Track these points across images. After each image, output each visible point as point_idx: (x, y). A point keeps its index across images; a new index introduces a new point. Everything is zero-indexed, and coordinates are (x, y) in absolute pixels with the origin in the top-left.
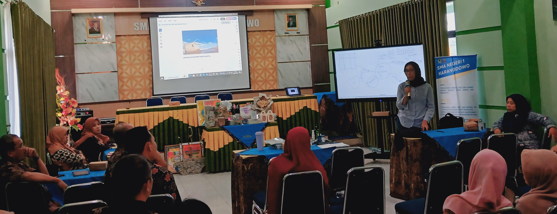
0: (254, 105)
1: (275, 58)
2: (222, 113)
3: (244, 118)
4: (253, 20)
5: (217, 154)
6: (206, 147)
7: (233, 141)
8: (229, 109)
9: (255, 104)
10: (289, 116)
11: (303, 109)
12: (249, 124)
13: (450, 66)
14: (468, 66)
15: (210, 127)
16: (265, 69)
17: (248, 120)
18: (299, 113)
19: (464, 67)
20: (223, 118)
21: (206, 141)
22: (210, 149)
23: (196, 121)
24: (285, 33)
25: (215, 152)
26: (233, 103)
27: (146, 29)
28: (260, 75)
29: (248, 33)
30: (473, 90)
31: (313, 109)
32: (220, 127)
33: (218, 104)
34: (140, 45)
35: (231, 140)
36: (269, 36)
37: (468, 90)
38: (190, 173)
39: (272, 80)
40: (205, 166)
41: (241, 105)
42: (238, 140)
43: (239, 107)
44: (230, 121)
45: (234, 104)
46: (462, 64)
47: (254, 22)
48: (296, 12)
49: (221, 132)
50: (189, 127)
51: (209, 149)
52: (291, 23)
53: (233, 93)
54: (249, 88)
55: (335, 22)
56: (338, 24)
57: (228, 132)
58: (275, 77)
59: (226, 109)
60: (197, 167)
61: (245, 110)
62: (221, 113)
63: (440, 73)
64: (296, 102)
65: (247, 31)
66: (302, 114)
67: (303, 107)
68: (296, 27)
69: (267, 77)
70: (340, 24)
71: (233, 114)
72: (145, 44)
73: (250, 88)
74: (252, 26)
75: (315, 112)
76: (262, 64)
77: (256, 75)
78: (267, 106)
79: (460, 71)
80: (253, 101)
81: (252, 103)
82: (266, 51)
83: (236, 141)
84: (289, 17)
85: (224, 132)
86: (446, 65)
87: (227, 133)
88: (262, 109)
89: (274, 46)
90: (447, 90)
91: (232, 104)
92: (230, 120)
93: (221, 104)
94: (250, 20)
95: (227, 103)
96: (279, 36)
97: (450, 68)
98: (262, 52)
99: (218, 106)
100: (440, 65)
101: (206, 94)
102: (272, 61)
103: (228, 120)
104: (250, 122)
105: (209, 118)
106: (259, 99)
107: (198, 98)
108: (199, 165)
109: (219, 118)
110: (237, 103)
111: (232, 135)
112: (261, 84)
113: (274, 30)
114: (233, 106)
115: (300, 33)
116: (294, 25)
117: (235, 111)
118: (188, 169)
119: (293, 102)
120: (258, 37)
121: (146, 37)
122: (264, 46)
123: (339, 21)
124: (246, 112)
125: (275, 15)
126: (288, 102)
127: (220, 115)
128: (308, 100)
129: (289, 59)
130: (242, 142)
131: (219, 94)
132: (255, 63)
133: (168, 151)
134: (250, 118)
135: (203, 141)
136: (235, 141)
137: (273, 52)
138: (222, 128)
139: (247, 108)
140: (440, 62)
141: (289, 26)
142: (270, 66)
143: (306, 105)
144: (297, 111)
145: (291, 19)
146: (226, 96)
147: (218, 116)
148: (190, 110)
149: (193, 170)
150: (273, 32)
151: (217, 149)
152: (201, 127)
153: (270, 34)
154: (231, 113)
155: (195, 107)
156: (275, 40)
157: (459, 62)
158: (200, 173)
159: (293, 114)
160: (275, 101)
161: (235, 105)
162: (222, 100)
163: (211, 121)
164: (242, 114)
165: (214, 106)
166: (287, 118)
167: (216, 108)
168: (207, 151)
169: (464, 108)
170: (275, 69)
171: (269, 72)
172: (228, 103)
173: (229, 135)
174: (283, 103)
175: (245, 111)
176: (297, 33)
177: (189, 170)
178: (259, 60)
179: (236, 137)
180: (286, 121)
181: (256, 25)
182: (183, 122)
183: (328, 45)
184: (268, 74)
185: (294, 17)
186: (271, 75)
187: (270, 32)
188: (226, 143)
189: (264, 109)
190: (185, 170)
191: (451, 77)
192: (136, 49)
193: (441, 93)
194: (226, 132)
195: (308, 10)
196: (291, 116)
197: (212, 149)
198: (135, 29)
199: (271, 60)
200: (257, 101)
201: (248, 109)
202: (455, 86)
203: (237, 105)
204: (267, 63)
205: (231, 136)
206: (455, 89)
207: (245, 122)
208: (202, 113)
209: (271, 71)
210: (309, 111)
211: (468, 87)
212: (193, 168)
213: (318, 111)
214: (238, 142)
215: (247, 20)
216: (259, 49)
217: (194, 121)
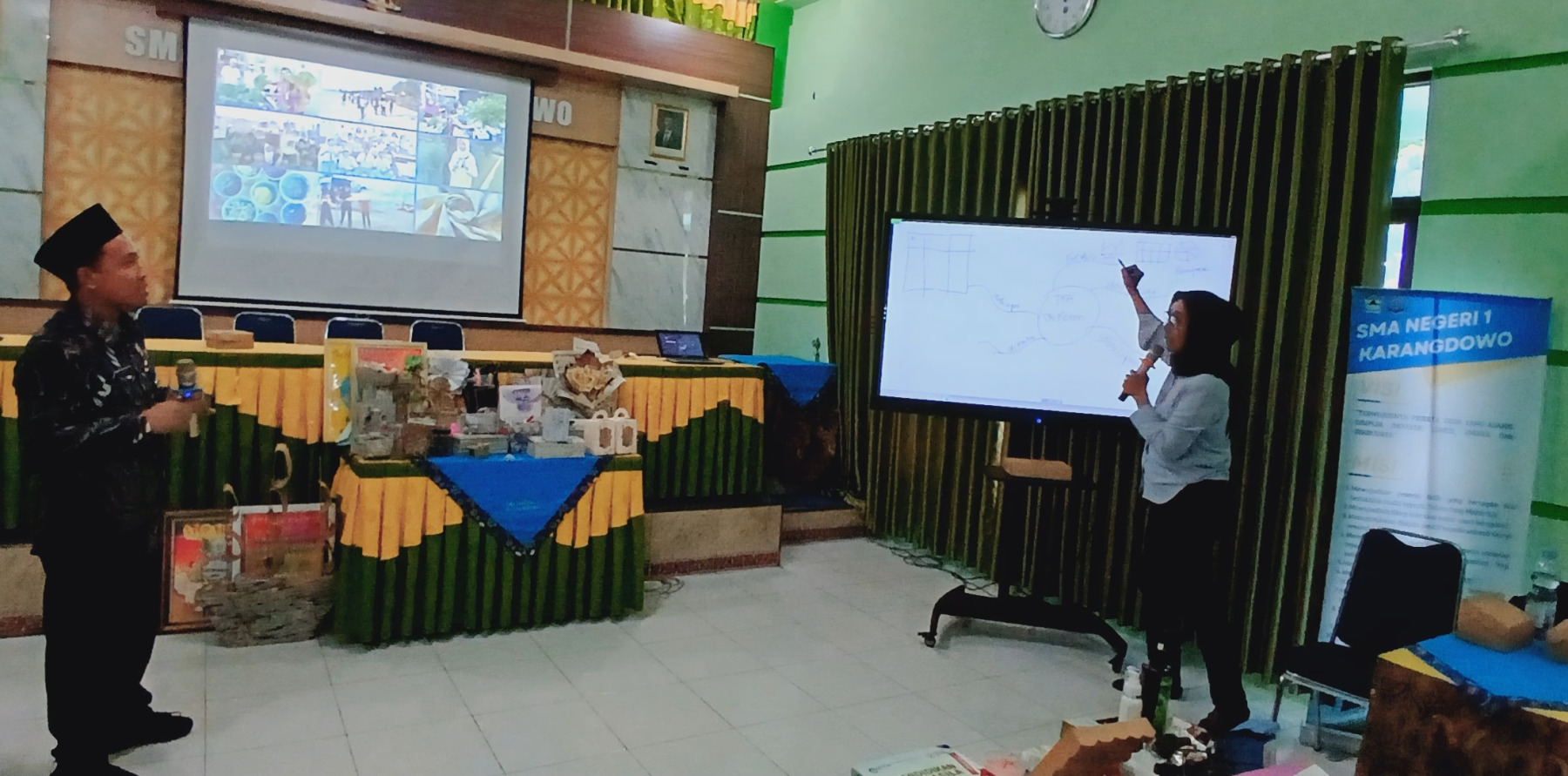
0: (552, 379)
1: (605, 232)
2: (426, 404)
3: (517, 431)
4: (553, 102)
5: (391, 572)
6: (346, 540)
7: (464, 519)
8: (455, 384)
9: (557, 376)
10: (667, 430)
11: (717, 409)
12: (537, 456)
13: (1423, 329)
14: (1505, 339)
15: (370, 459)
16: (572, 263)
17: (535, 439)
18: (702, 421)
19: (1485, 342)
20: (428, 422)
21: (349, 509)
22: (360, 550)
23: (312, 422)
24: (646, 162)
25: (380, 564)
26: (473, 365)
27: (173, 57)
28: (553, 280)
29: (533, 142)
30: (1510, 437)
31: (747, 412)
32: (413, 462)
33: (414, 363)
34: (144, 113)
35: (455, 516)
36: (596, 164)
37: (1488, 435)
38: (266, 637)
39: (588, 300)
40: (333, 610)
41: (502, 376)
42: (484, 516)
43: (496, 381)
44: (458, 441)
45: (477, 370)
46: (1480, 329)
47: (556, 109)
48: (685, 105)
49: (420, 483)
50: (281, 447)
51: (356, 551)
52: (668, 135)
53: (465, 324)
54: (517, 313)
55: (811, 149)
56: (824, 154)
57: (444, 482)
58: (599, 290)
59: (444, 383)
60: (298, 614)
61: (522, 395)
62: (423, 399)
63: (1364, 354)
64: (698, 381)
65: (531, 135)
66: (710, 427)
67: (718, 404)
68: (679, 147)
69: (574, 287)
70: (831, 154)
71: (472, 410)
72: (165, 113)
73: (520, 316)
74: (549, 119)
75: (754, 421)
76: (565, 245)
77: (542, 277)
78: (602, 390)
79: (1460, 357)
80: (549, 366)
81: (545, 371)
82: (582, 207)
83: (478, 522)
84: (663, 115)
85: (431, 483)
86: (1402, 326)
87: (442, 488)
88: (581, 399)
89: (609, 197)
90: (1386, 422)
91: (470, 367)
92: (460, 436)
93: (425, 366)
94: (544, 101)
95: (449, 364)
96: (629, 168)
97: (1415, 337)
98: (567, 209)
99: (415, 370)
100: (1376, 320)
101: (372, 317)
102: (596, 242)
103: (449, 432)
104: (542, 448)
105: (368, 418)
106: (573, 361)
107: (338, 331)
108: (308, 605)
109: (410, 420)
110: (488, 368)
111: (460, 498)
112: (553, 306)
113: (613, 148)
114: (471, 375)
115: (687, 169)
116: (676, 143)
117: (479, 397)
118: (258, 621)
119: (687, 381)
120: (562, 159)
121: (168, 88)
122: (576, 191)
123: (828, 145)
124: (523, 402)
125: (624, 99)
126: (670, 382)
127: (419, 409)
128: (736, 381)
129: (648, 241)
130: (499, 528)
131: (417, 322)
132: (544, 240)
133: (179, 530)
134: (539, 434)
135: (338, 501)
136: (470, 520)
137: (601, 213)
138: (422, 467)
139: (528, 390)
140: (1376, 309)
141: (659, 141)
142: (588, 257)
143: (726, 398)
144: (697, 413)
145: (668, 121)
146: (441, 333)
147: (409, 411)
148: (292, 374)
149: (279, 628)
150: (610, 153)
151: (390, 553)
152: (333, 445)
153: (599, 157)
154: (462, 401)
155: (316, 362)
156: (613, 178)
157: (1467, 318)
158: (311, 638)
159: (682, 422)
160: (628, 371)
161: (482, 372)
162: (429, 348)
163: (373, 434)
164: (508, 410)
165: (398, 368)
166: (661, 437)
167: (406, 377)
168: (345, 556)
169: (1456, 506)
170: (602, 267)
171: (582, 274)
172: (456, 362)
173: (450, 495)
174: (655, 381)
175: (519, 399)
176: (681, 168)
177: (258, 627)
178: (557, 233)
179: (477, 507)
180: (657, 444)
181: (560, 120)
182: (256, 418)
183: (761, 219)
184: (577, 280)
185: (678, 119)
186: (588, 283)
187: (601, 152)
188: (435, 529)
189: (591, 401)
190: (244, 623)
191: (1417, 377)
192: (127, 124)
193: (1358, 432)
194: (438, 484)
195: (720, 104)
196: (675, 429)
197: (370, 551)
198: (129, 48)
199: (591, 236)
200: (566, 368)
201: (532, 396)
202: (1428, 414)
203: (490, 375)
204: (580, 244)
205: (456, 500)
206: (1427, 425)
207: (518, 448)
208: (345, 390)
209: (589, 272)
210: (733, 415)
211: (1490, 425)
212: (278, 620)
213: (761, 420)
214: (482, 524)
215: (536, 99)
216: (560, 196)
217: (303, 419)
